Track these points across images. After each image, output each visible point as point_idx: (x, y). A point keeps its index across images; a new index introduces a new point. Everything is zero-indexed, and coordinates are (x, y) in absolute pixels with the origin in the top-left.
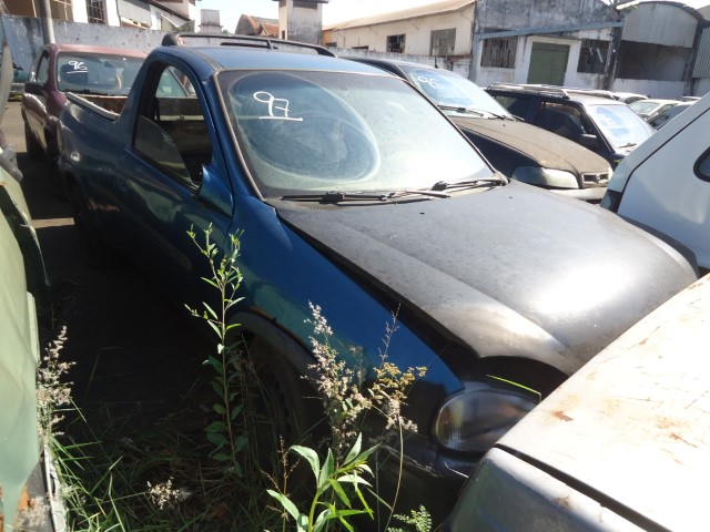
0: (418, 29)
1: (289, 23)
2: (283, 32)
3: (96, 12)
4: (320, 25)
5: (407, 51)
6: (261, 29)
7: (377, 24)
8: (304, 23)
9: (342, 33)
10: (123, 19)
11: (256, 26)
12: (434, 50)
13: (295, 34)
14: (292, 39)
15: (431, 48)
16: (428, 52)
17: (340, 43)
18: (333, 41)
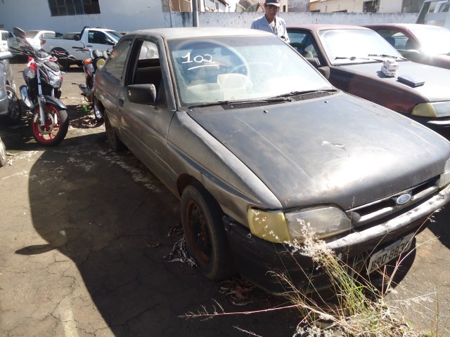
2: (284, 7)
5: (380, 11)
6: (258, 6)
12: (405, 8)
13: (293, 7)
14: (290, 10)
15: (403, 6)
16: (400, 10)
17: (323, 11)
18: (317, 9)
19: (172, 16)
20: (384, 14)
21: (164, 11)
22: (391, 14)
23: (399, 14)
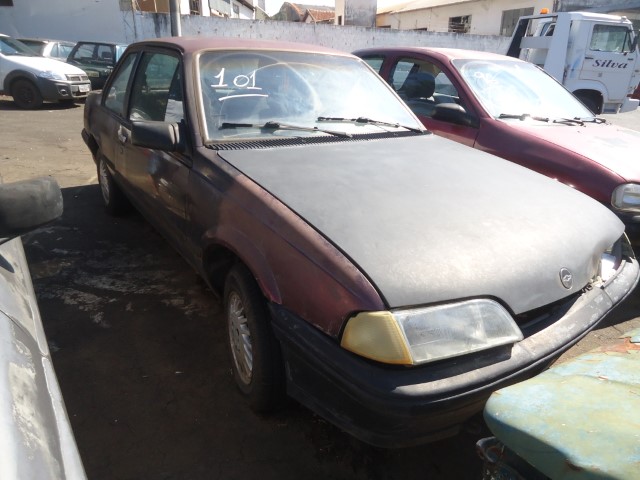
0: (487, 9)
1: (347, 8)
2: (340, 18)
3: (195, 6)
4: (375, 9)
5: (472, 31)
6: (307, 14)
7: (437, 7)
8: (360, 8)
9: (397, 16)
10: (213, 11)
11: (301, 12)
12: (505, 30)
13: (352, 18)
14: (348, 23)
15: (502, 28)
16: (498, 32)
17: (394, 26)
18: (387, 24)
19: (138, 18)
20: (474, 36)
21: (122, 10)
22: (484, 36)
23: (495, 37)
